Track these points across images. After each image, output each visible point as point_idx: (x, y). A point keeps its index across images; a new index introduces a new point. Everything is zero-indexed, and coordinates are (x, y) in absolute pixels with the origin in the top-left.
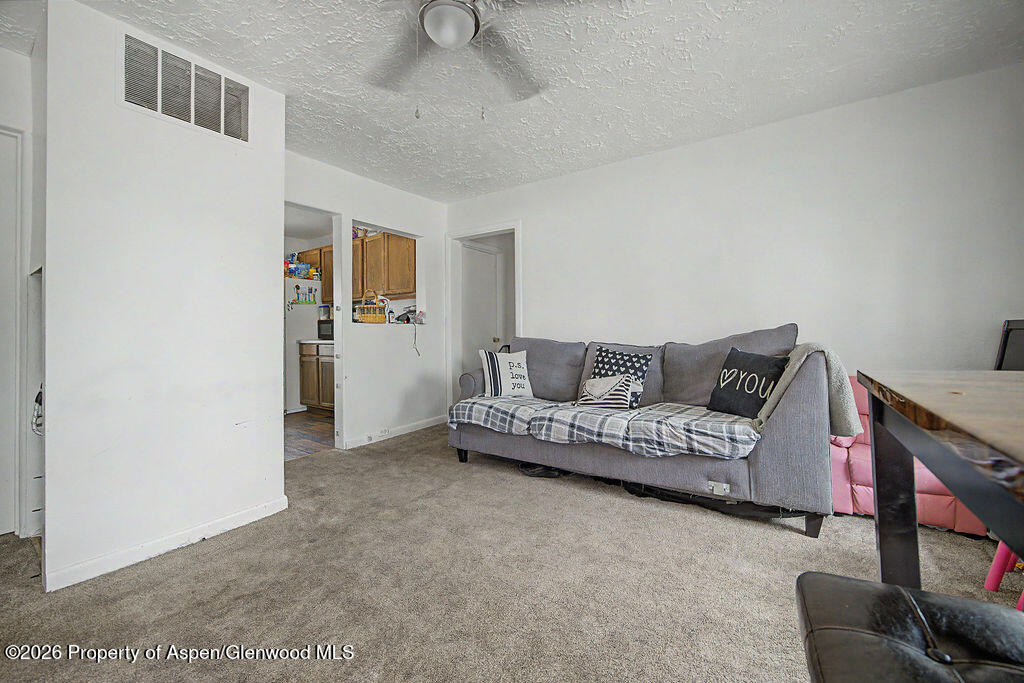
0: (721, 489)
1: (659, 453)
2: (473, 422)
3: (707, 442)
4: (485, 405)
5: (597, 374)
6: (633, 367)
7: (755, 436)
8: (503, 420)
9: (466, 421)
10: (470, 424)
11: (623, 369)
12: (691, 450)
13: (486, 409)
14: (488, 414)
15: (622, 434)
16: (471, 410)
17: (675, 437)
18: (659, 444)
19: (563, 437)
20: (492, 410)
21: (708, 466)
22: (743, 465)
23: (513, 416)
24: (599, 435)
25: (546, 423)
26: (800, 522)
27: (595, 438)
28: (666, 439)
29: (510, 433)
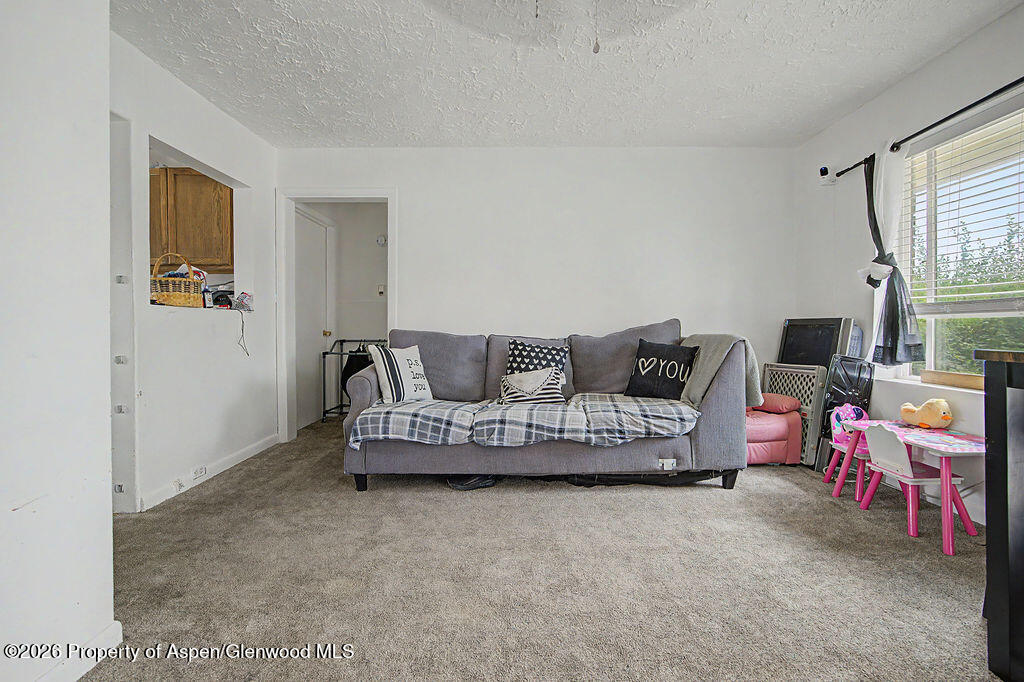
0: (669, 464)
1: (620, 441)
2: (391, 436)
3: (662, 424)
4: (408, 414)
5: (516, 369)
6: (553, 360)
7: (697, 414)
8: (436, 430)
9: (381, 436)
10: (386, 440)
11: (544, 363)
12: (649, 433)
13: (409, 418)
14: (413, 424)
15: (584, 427)
16: (386, 421)
17: (636, 424)
18: (621, 432)
19: (518, 439)
20: (419, 419)
21: (659, 446)
22: (687, 440)
23: (449, 423)
24: (561, 431)
25: (497, 426)
26: (719, 481)
27: (556, 436)
28: (627, 427)
29: (445, 444)
